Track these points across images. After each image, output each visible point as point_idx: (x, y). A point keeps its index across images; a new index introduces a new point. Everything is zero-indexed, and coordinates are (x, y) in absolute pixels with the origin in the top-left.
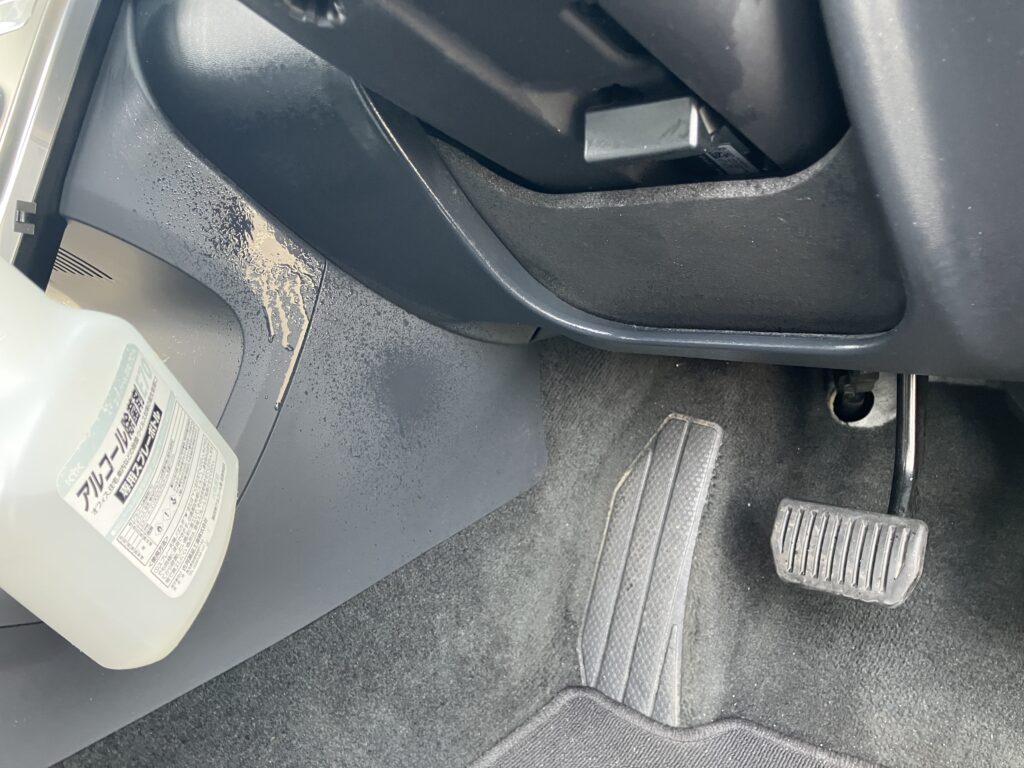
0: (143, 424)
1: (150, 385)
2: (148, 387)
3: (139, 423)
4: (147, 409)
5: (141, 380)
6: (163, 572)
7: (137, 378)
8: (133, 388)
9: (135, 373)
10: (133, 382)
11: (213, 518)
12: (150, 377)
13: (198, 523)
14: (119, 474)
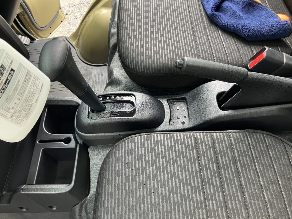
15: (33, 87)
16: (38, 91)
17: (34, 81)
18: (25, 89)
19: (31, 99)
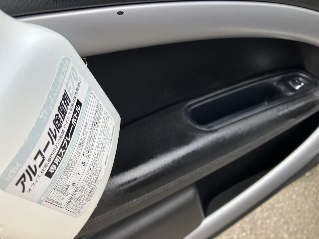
0: (68, 118)
1: (76, 86)
2: (74, 88)
3: (66, 119)
4: (72, 105)
5: (70, 84)
6: (74, 207)
7: (68, 83)
8: (63, 92)
9: (66, 80)
10: (64, 87)
11: (105, 164)
12: (76, 80)
13: (97, 171)
14: (49, 160)
15: (103, 135)
16: (109, 141)
17: (104, 123)
18: (93, 141)
19: (99, 159)
